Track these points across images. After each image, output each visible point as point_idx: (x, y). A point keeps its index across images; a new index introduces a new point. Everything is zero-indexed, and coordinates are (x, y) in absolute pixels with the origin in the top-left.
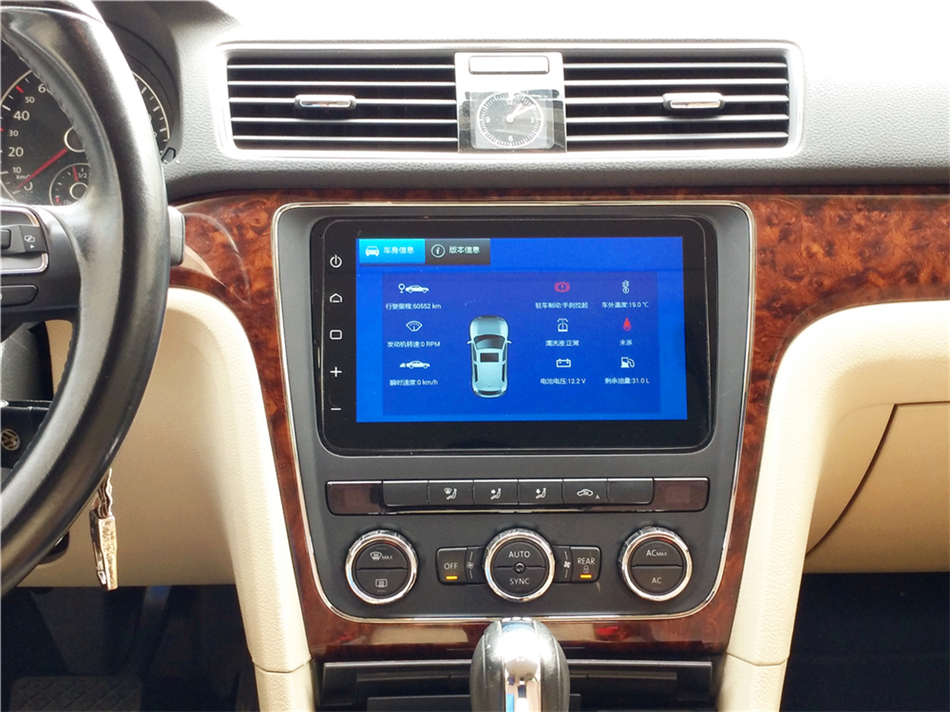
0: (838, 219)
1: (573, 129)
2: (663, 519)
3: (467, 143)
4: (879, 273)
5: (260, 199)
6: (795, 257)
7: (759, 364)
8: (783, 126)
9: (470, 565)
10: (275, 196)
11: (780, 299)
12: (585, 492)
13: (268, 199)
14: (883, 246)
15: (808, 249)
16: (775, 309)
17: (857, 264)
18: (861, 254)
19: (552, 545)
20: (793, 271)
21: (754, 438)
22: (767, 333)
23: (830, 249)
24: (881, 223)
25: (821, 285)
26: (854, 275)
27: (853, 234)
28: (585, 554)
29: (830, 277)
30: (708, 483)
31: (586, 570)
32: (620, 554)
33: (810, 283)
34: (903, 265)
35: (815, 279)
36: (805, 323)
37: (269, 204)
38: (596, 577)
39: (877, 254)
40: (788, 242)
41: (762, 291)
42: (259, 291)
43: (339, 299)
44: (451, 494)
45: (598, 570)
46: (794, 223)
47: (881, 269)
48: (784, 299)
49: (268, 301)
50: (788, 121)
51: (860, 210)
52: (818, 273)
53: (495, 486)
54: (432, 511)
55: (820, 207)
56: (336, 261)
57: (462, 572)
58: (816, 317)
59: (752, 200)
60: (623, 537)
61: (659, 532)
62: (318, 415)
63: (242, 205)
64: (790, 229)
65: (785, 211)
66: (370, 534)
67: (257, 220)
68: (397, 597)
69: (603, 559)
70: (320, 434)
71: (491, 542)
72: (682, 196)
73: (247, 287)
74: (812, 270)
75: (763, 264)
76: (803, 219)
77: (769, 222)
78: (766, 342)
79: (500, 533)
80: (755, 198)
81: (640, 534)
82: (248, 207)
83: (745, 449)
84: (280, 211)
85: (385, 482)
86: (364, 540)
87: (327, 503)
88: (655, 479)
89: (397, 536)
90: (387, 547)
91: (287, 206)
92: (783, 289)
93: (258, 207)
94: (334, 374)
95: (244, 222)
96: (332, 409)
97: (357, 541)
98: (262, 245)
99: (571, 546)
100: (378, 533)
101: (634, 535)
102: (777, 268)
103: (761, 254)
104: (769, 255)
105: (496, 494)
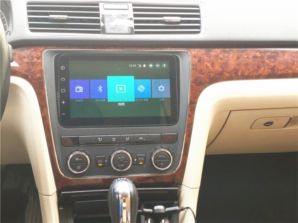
0: (215, 56)
1: (136, 27)
2: (164, 146)
3: (103, 31)
4: (227, 72)
5: (38, 48)
6: (203, 67)
7: (192, 100)
8: (199, 27)
9: (106, 161)
10: (43, 47)
11: (198, 80)
12: (141, 138)
14: (228, 64)
15: (206, 65)
16: (197, 83)
17: (221, 70)
18: (222, 66)
19: (130, 154)
20: (202, 71)
21: (190, 121)
22: (194, 90)
23: (213, 65)
24: (228, 57)
25: (210, 75)
26: (219, 73)
27: (219, 60)
28: (141, 157)
29: (213, 73)
30: (177, 135)
31: (141, 161)
32: (151, 156)
33: (207, 75)
34: (233, 70)
35: (208, 74)
36: (205, 87)
37: (41, 49)
38: (144, 163)
39: (226, 66)
40: (200, 63)
41: (193, 77)
42: (39, 77)
43: (64, 80)
44: (100, 140)
45: (144, 161)
47: (227, 71)
49: (41, 80)
50: (200, 26)
51: (221, 53)
52: (209, 72)
53: (114, 137)
54: (94, 145)
55: (210, 52)
56: (63, 68)
57: (103, 163)
58: (208, 85)
59: (190, 50)
60: (152, 151)
61: (163, 150)
62: (58, 116)
63: (32, 50)
64: (201, 59)
65: (199, 53)
66: (75, 152)
67: (37, 55)
68: (84, 171)
69: (146, 158)
70: (59, 122)
71: (113, 154)
72: (169, 49)
73: (35, 76)
74: (207, 71)
75: (193, 69)
76: (205, 56)
77: (195, 57)
78: (194, 93)
79: (116, 151)
80: (191, 49)
81: (157, 150)
82: (34, 51)
83: (188, 125)
84: (45, 52)
85: (79, 136)
86: (73, 154)
87: (61, 143)
88: (162, 134)
89: (84, 153)
90: (80, 156)
91: (47, 50)
92: (199, 77)
93: (38, 50)
94: (63, 103)
95: (33, 55)
96: (62, 114)
97: (71, 155)
98: (39, 63)
99: (136, 154)
100: (78, 152)
101: (155, 151)
102: (197, 71)
103: (193, 66)
104: (195, 67)
105: (114, 139)
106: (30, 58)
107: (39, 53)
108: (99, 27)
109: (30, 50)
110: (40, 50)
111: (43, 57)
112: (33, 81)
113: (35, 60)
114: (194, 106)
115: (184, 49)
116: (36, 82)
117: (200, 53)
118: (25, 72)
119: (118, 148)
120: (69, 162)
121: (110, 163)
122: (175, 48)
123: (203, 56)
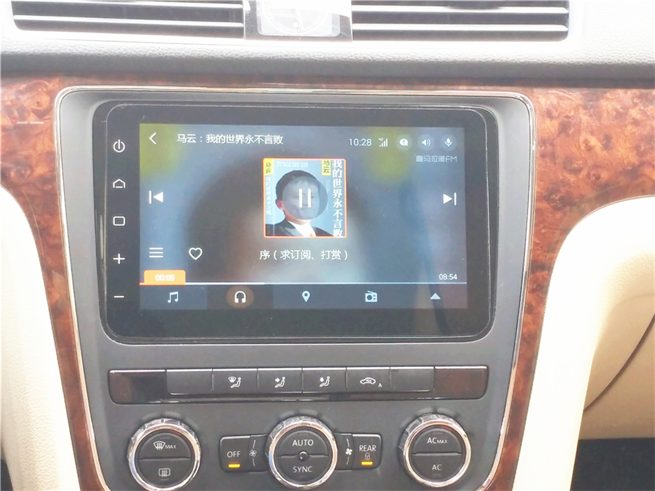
0: (614, 113)
1: (358, 18)
2: (444, 406)
3: (252, 30)
5: (41, 81)
6: (574, 149)
7: (538, 255)
8: (562, 19)
9: (253, 453)
10: (57, 80)
11: (558, 191)
12: (368, 380)
13: (49, 82)
15: (586, 142)
16: (554, 201)
17: (633, 158)
18: (637, 147)
19: (334, 432)
20: (572, 163)
21: (532, 327)
22: (547, 224)
23: (607, 142)
25: (598, 177)
26: (629, 168)
27: (629, 128)
28: (367, 442)
29: (607, 170)
30: (487, 371)
31: (367, 456)
32: (400, 441)
33: (588, 175)
35: (592, 172)
36: (582, 214)
37: (50, 86)
38: (377, 464)
39: (651, 148)
40: (568, 135)
41: (542, 183)
42: (41, 176)
43: (122, 185)
44: (235, 382)
45: (377, 457)
46: (573, 116)
48: (563, 190)
49: (50, 186)
50: (567, 15)
51: (636, 105)
52: (596, 166)
53: (280, 375)
54: (215, 399)
55: (598, 99)
56: (119, 146)
57: (244, 459)
58: (593, 209)
59: (533, 92)
60: (403, 424)
61: (440, 420)
62: (101, 303)
63: (23, 86)
64: (569, 122)
65: (565, 104)
66: (153, 422)
67: (38, 103)
68: (181, 485)
69: (384, 446)
70: (102, 322)
71: (275, 430)
72: (465, 88)
73: (28, 172)
74: (590, 163)
75: (543, 156)
76: (582, 111)
77: (549, 114)
78: (545, 233)
79: (284, 420)
80: (535, 90)
81: (421, 421)
82: (29, 89)
83: (523, 339)
84: (62, 94)
85: (168, 371)
86: (146, 430)
87: (110, 392)
88: (437, 367)
89: (181, 425)
90: (171, 436)
91: (69, 89)
92: (562, 181)
93: (40, 90)
94: (117, 260)
95: (25, 105)
96: (115, 297)
97: (139, 430)
98: (44, 129)
99: (352, 433)
100: (162, 421)
101: (415, 422)
102: (557, 161)
103: (541, 146)
104: (549, 148)
105: (280, 382)
106: (16, 114)
107: (45, 99)
108: (237, 15)
109: (14, 90)
110: (46, 86)
111: (57, 110)
112: (24, 190)
113: (32, 120)
114: (543, 277)
115: (514, 88)
116: (33, 192)
117: (567, 102)
119: (291, 413)
120: (132, 455)
121: (266, 461)
122: (482, 88)
123: (575, 112)
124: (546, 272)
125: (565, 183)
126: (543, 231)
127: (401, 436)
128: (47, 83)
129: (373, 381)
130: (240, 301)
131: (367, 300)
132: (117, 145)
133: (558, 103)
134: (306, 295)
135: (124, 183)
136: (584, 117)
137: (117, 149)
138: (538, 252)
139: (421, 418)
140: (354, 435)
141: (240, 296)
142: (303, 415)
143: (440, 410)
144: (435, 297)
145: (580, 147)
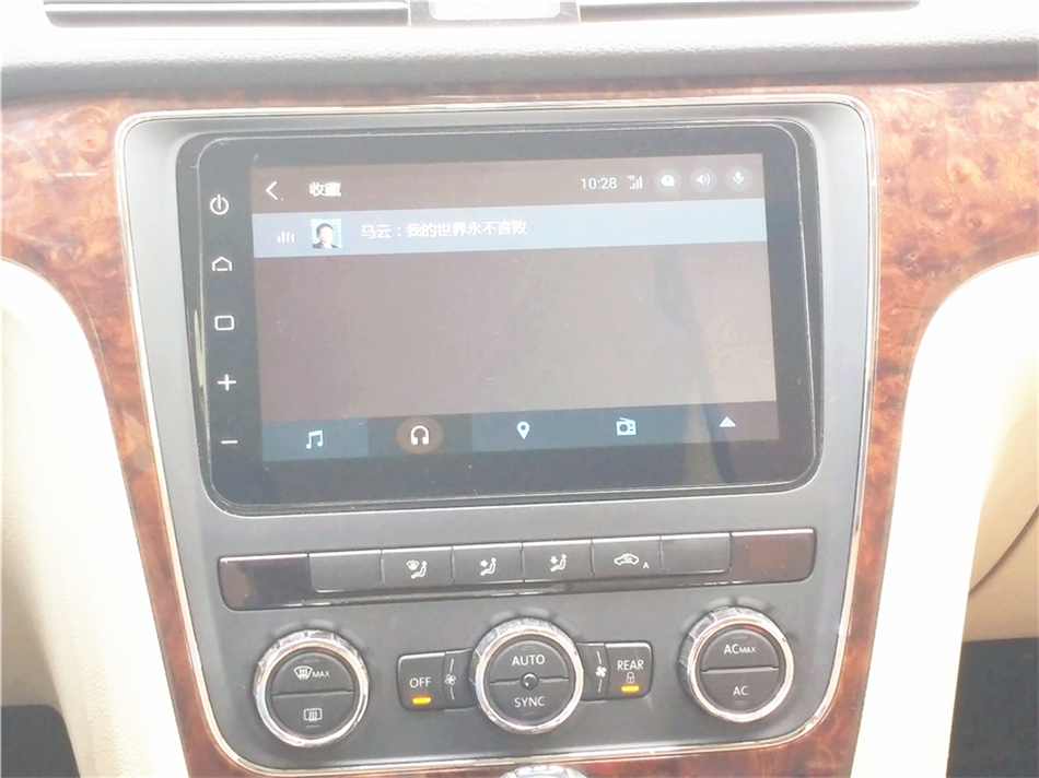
0: (1000, 121)
2: (746, 594)
3: (422, 14)
6: (938, 180)
7: (887, 351)
9: (450, 680)
10: (118, 103)
11: (917, 248)
12: (627, 559)
13: (105, 107)
15: (957, 169)
16: (911, 264)
17: (1033, 191)
19: (575, 641)
20: (935, 203)
21: (882, 464)
22: (899, 301)
23: (990, 167)
25: (978, 224)
26: (1027, 207)
27: (1025, 143)
28: (629, 655)
29: (992, 211)
30: (814, 537)
31: (631, 678)
32: (681, 651)
33: (962, 221)
35: (969, 216)
36: (956, 281)
37: (107, 114)
38: (646, 689)
40: (927, 159)
41: (890, 237)
42: (99, 257)
43: (226, 265)
44: (418, 570)
45: (648, 678)
46: (935, 128)
48: (923, 246)
49: (114, 272)
52: (974, 206)
53: (487, 555)
54: (388, 597)
55: (972, 101)
56: (219, 205)
57: (437, 689)
58: (972, 272)
59: (868, 93)
60: (686, 625)
61: (743, 616)
62: (202, 452)
63: (63, 117)
64: (929, 138)
65: (919, 109)
66: (291, 637)
67: (89, 141)
68: (338, 734)
69: (657, 662)
70: (205, 484)
71: (483, 642)
72: (761, 90)
73: (79, 252)
74: (965, 201)
75: (889, 193)
76: (948, 120)
77: (895, 127)
78: (896, 316)
79: (497, 625)
80: (873, 89)
81: (712, 620)
82: (72, 121)
83: (869, 482)
84: (127, 126)
85: (311, 555)
86: (281, 649)
87: (222, 592)
88: (734, 534)
89: (335, 639)
90: (320, 658)
91: (139, 117)
92: (922, 232)
93: (91, 121)
94: (224, 385)
95: (69, 146)
96: (223, 442)
97: (271, 650)
98: (100, 183)
99: (606, 643)
100: (306, 635)
101: (703, 621)
102: (912, 201)
103: (886, 178)
104: (899, 181)
105: (488, 567)
106: (55, 160)
107: (99, 136)
109: (51, 121)
110: (101, 115)
111: (119, 153)
112: (74, 279)
113: (82, 170)
114: (897, 385)
115: (841, 88)
116: (87, 282)
117: (924, 106)
118: (32, 230)
119: (508, 614)
120: (261, 690)
121: (471, 689)
122: (789, 89)
123: (937, 123)
124: (902, 376)
125: (926, 234)
126: (894, 312)
127: (681, 646)
128: (101, 110)
129: (634, 560)
130: (420, 442)
131: (619, 433)
132: (215, 205)
133: (910, 108)
134: (523, 428)
135: (230, 264)
136: (952, 129)
137: (216, 209)
138: (888, 345)
139: (712, 615)
140: (608, 646)
141: (420, 434)
142: (525, 617)
143: (741, 601)
144: (727, 423)
145: (947, 176)
